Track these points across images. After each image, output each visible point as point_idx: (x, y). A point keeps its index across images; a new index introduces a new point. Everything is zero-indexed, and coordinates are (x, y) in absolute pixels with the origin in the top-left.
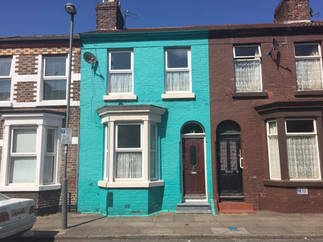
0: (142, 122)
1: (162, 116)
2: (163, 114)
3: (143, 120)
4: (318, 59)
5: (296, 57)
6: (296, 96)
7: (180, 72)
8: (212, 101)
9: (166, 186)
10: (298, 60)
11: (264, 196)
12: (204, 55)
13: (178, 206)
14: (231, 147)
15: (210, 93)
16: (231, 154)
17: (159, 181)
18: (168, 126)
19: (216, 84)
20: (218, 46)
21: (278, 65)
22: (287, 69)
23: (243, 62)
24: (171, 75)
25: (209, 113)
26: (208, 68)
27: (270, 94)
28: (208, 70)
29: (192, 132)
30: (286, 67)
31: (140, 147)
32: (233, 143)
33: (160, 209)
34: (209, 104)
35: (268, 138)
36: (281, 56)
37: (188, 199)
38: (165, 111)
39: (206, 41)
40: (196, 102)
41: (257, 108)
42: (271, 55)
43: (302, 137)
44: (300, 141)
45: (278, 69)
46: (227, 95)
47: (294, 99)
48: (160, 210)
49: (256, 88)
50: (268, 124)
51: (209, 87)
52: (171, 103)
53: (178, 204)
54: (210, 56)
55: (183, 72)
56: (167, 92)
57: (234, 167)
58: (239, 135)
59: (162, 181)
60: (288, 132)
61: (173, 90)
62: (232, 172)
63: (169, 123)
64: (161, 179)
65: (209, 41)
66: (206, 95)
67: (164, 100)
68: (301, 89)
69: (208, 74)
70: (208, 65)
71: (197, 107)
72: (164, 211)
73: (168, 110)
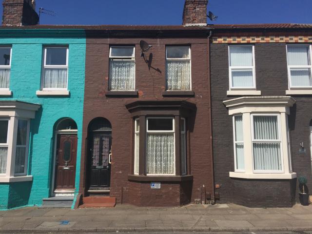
0: (9, 117)
1: (36, 112)
2: (37, 110)
3: (10, 115)
4: (188, 61)
5: (167, 59)
6: (164, 96)
7: (58, 70)
8: (86, 99)
9: (34, 181)
10: (170, 62)
11: (127, 190)
12: (81, 54)
13: (44, 200)
14: (104, 143)
15: (85, 90)
16: (104, 150)
17: (27, 176)
18: (41, 122)
19: (91, 82)
20: (94, 46)
21: (150, 66)
22: (158, 70)
23: (119, 62)
24: (50, 72)
25: (82, 110)
26: (84, 66)
27: (141, 93)
28: (84, 69)
29: (68, 129)
30: (156, 68)
31: (6, 142)
32: (107, 139)
33: (27, 203)
34: (83, 101)
35: (136, 135)
36: (153, 58)
37: (58, 193)
38: (39, 107)
39: (84, 40)
40: (71, 99)
41: (128, 106)
42: (144, 56)
43: (161, 135)
44: (160, 138)
45: (149, 69)
46: (101, 93)
47: (162, 99)
48: (25, 205)
49: (130, 87)
50: (136, 122)
51: (84, 85)
52: (46, 99)
53: (44, 199)
54: (87, 55)
55: (62, 69)
56: (44, 89)
57: (105, 163)
58: (111, 132)
59: (31, 176)
60: (149, 130)
61: (51, 87)
62: (102, 167)
63: (43, 119)
64: (30, 174)
65: (87, 41)
66: (80, 92)
67: (39, 96)
68: (171, 89)
69: (84, 72)
70: (84, 63)
71: (72, 104)
72: (30, 205)
73: (43, 106)
